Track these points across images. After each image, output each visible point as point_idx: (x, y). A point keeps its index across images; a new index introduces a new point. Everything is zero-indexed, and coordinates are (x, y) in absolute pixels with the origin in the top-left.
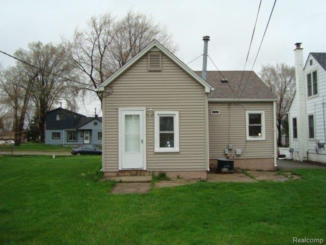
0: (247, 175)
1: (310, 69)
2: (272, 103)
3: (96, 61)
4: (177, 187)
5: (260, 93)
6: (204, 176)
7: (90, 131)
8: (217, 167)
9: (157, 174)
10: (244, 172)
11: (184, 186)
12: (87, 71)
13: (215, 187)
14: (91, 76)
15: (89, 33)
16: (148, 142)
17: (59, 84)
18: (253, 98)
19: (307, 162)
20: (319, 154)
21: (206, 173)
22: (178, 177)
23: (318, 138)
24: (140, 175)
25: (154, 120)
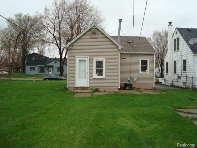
0: (139, 91)
1: (176, 37)
2: (153, 54)
3: (57, 26)
4: (104, 95)
5: (148, 49)
6: (117, 91)
7: (52, 66)
8: (124, 87)
9: (94, 89)
10: (138, 89)
11: (107, 94)
12: (51, 32)
13: (122, 95)
14: (53, 35)
15: (53, 10)
16: (90, 73)
17: (33, 38)
18: (143, 52)
19: (173, 86)
20: (178, 82)
21: (118, 89)
22: (105, 91)
23: (178, 74)
24: (86, 89)
25: (93, 62)
